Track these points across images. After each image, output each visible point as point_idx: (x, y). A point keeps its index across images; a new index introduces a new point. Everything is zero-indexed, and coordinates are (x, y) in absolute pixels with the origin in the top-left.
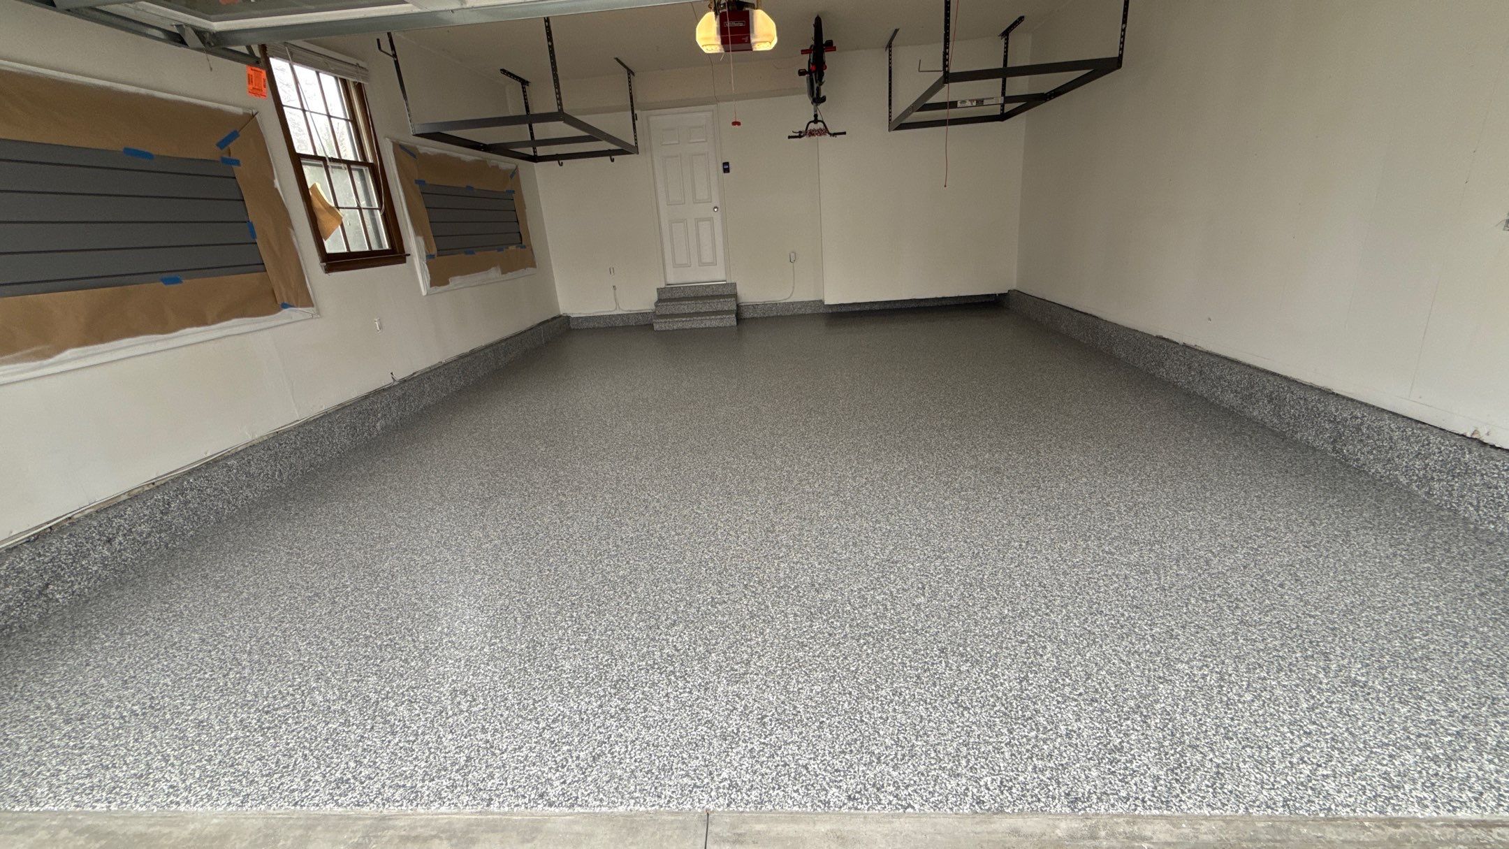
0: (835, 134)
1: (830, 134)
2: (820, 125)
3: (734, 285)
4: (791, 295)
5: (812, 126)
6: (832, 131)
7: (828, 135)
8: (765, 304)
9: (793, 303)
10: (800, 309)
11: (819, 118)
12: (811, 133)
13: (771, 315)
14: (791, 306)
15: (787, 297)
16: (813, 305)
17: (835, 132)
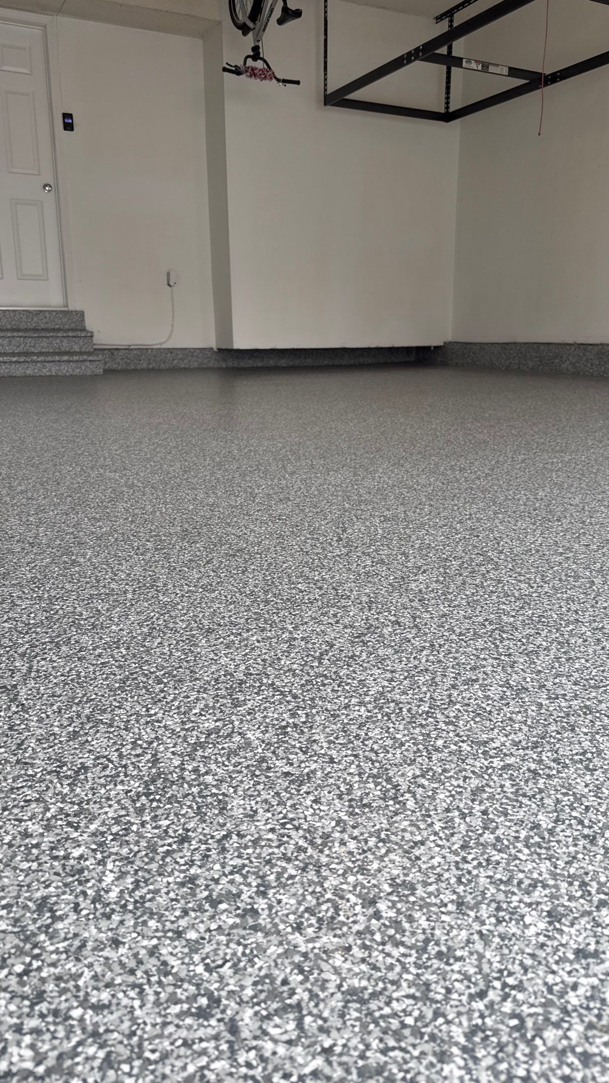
0: (285, 81)
1: (277, 79)
3: (81, 314)
4: (168, 340)
6: (280, 77)
8: (128, 349)
9: (170, 351)
10: (182, 359)
11: (261, 55)
12: (249, 73)
13: (139, 367)
14: (169, 355)
15: (163, 340)
16: (200, 355)
17: (286, 78)
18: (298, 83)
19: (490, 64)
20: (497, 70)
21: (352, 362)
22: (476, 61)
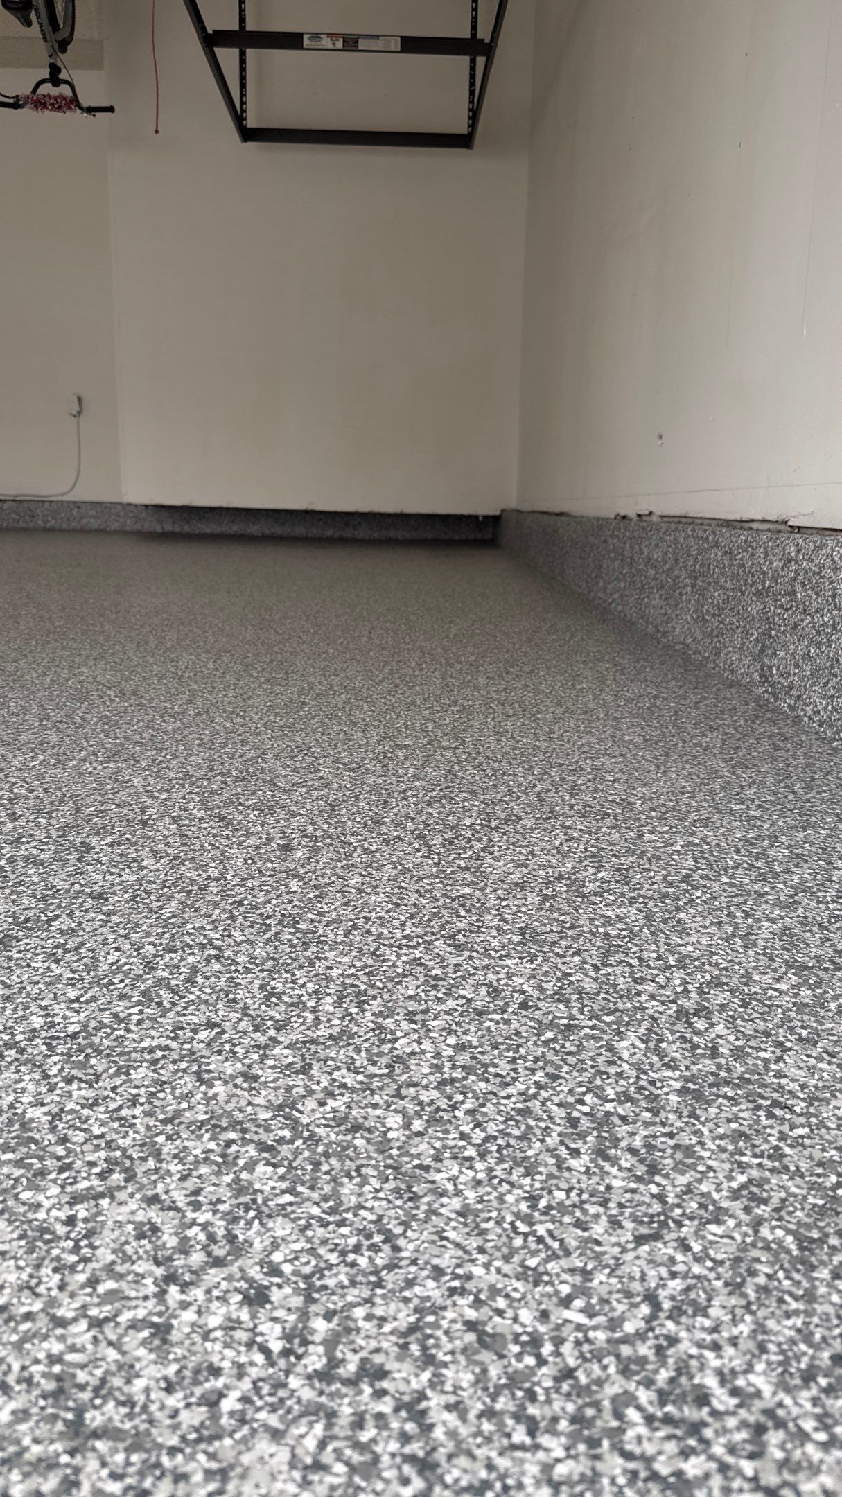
0: (91, 110)
1: (81, 108)
2: (65, 90)
5: (47, 89)
6: (85, 104)
7: (79, 111)
8: (16, 501)
9: (77, 505)
10: (94, 518)
11: (63, 75)
12: (41, 104)
13: (31, 525)
14: (75, 511)
15: (65, 490)
16: (122, 514)
17: (93, 105)
18: (111, 109)
19: (359, 36)
20: (379, 45)
21: (375, 535)
22: (330, 35)
